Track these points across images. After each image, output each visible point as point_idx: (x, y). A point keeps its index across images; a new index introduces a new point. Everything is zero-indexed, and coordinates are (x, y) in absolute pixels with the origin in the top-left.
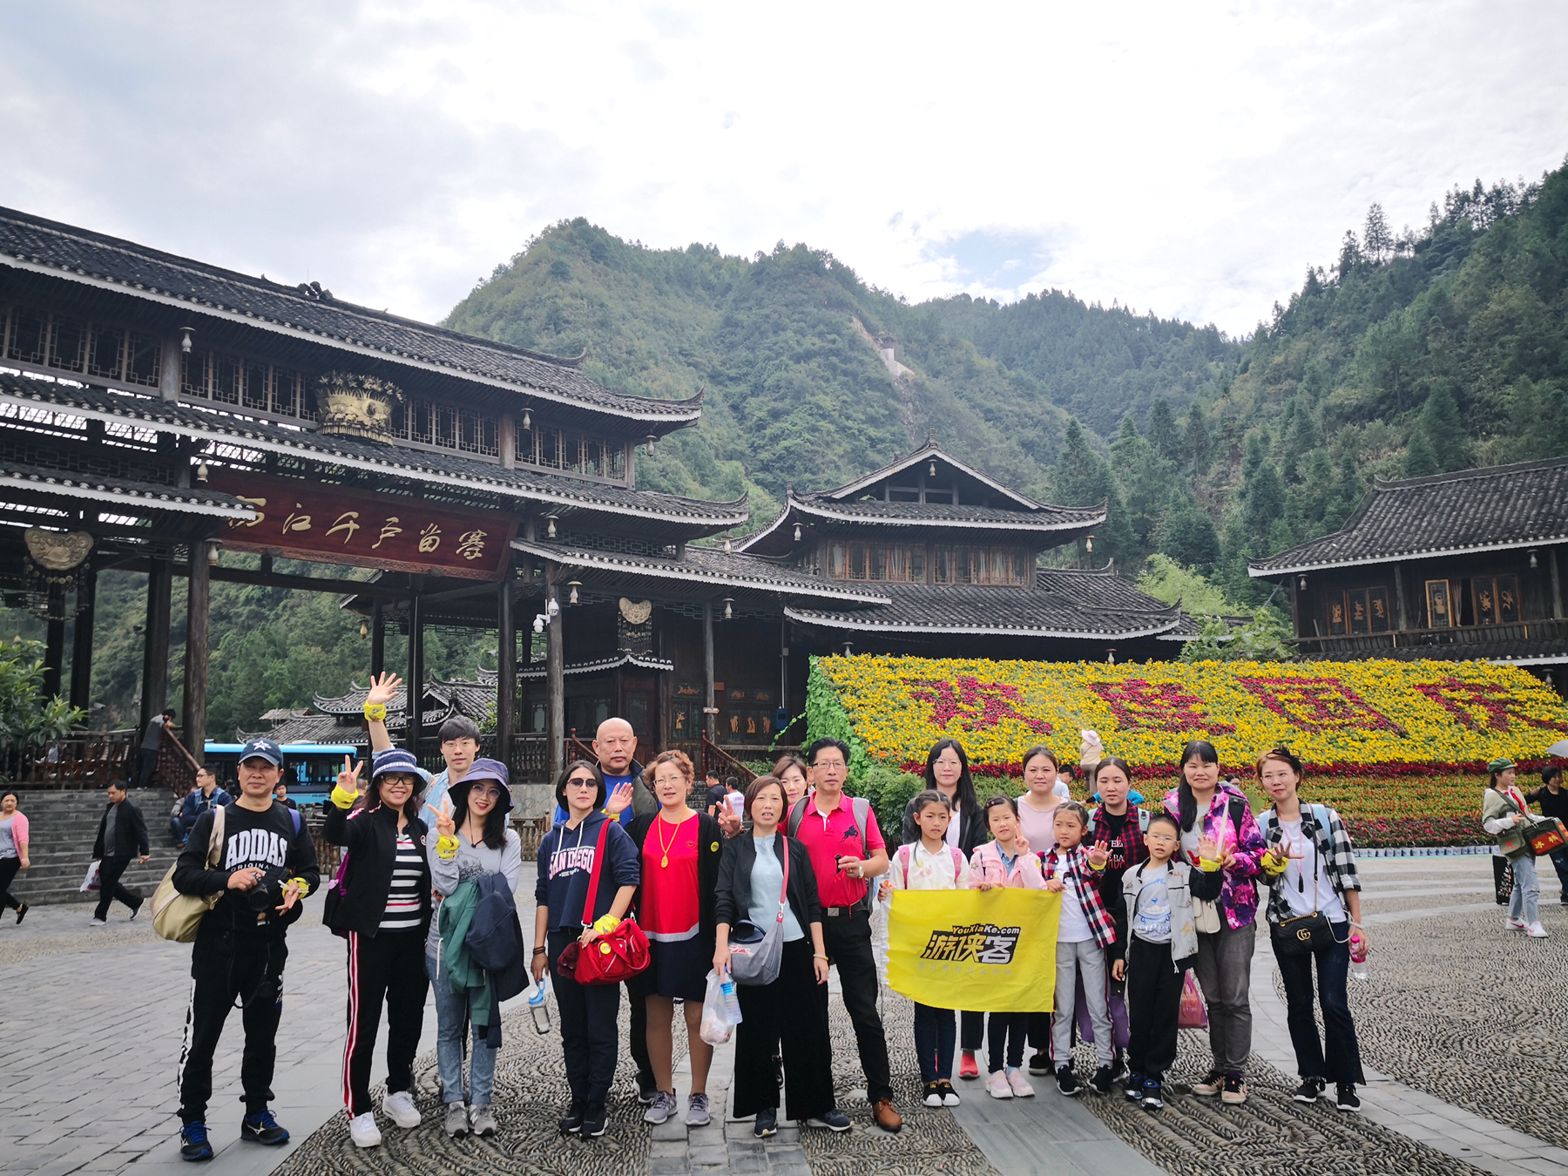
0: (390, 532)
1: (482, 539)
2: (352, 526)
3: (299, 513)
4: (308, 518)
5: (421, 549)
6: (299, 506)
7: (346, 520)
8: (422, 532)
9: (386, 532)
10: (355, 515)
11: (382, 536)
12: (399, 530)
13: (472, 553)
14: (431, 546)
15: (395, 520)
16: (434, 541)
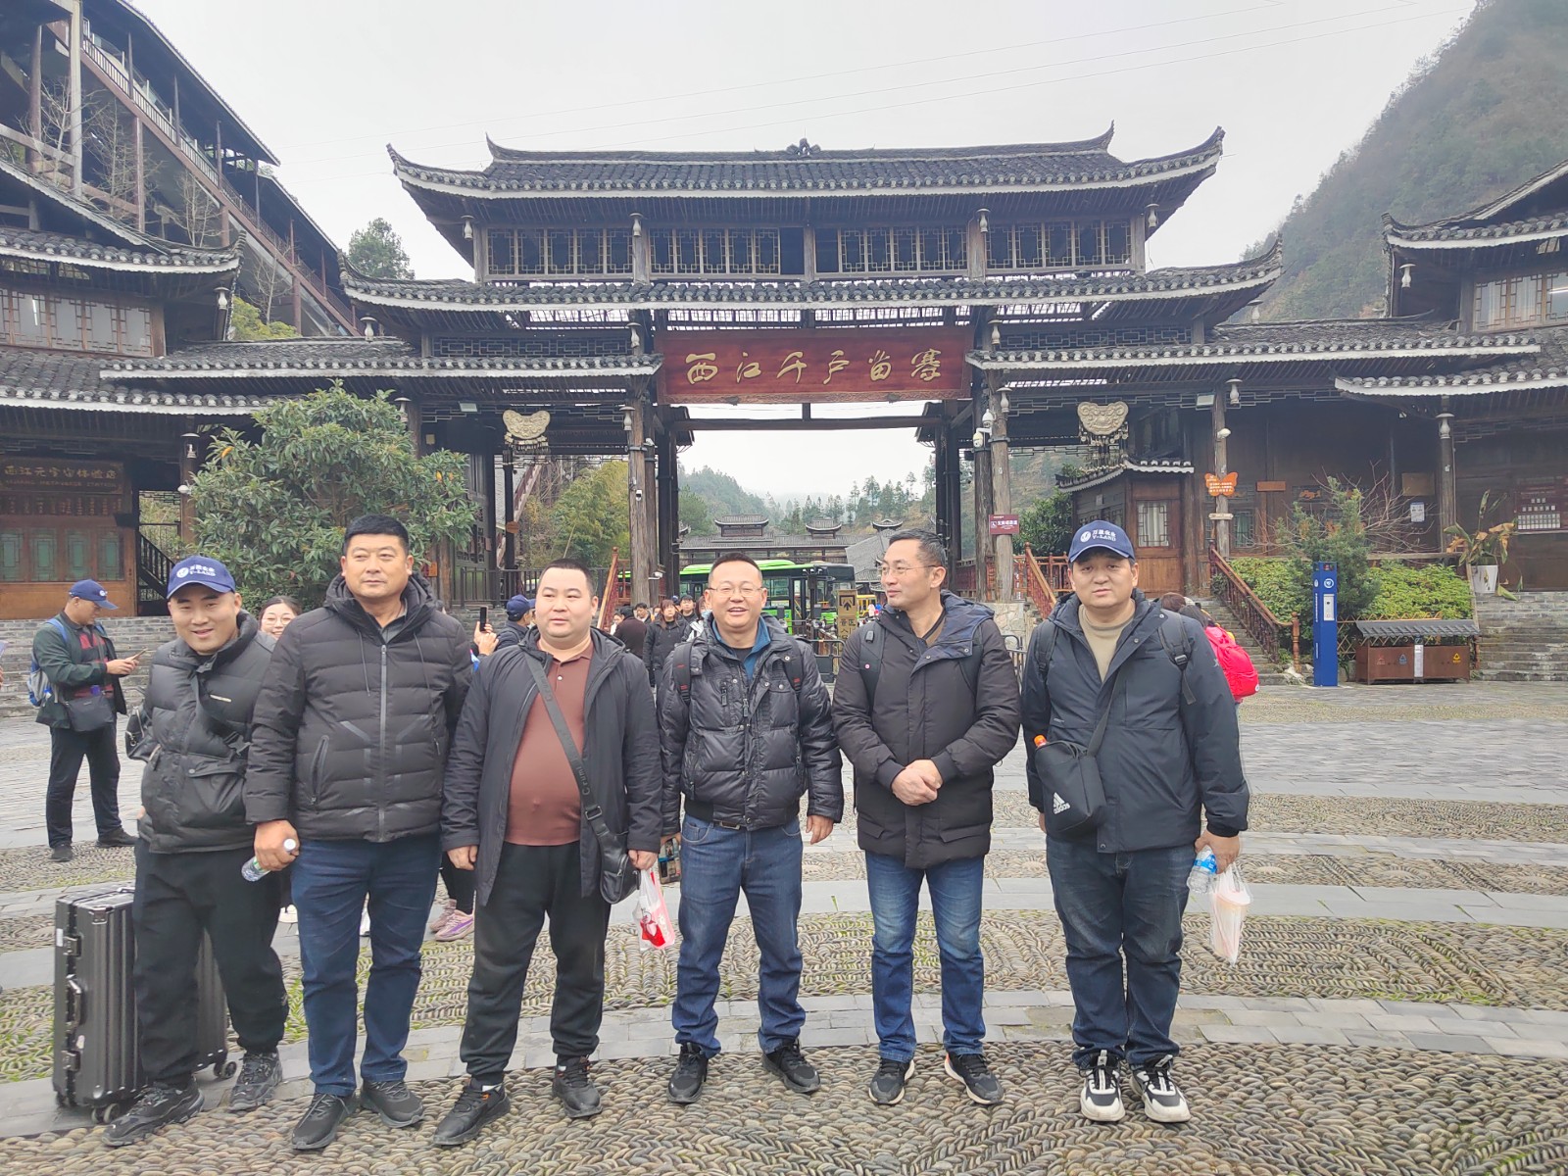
0: (839, 365)
1: (936, 357)
2: (800, 365)
3: (746, 361)
4: (757, 364)
5: (874, 378)
6: (745, 354)
7: (793, 360)
8: (871, 361)
9: (833, 366)
10: (799, 354)
11: (831, 371)
12: (846, 362)
13: (929, 373)
14: (883, 372)
15: (839, 353)
16: (885, 367)
